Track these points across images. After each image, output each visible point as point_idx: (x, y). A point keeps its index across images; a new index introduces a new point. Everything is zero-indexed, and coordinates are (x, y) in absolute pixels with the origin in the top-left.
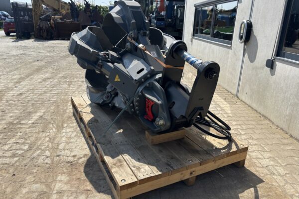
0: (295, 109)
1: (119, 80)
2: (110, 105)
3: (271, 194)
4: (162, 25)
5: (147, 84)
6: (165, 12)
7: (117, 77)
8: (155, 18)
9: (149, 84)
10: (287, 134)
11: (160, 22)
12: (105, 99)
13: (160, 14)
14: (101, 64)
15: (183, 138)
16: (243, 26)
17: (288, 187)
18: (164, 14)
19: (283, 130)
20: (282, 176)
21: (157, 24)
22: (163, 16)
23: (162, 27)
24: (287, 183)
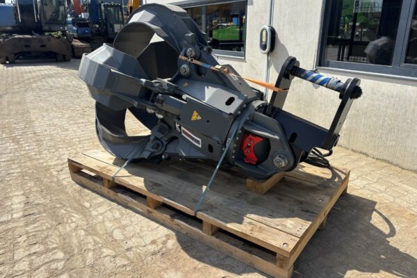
0: (354, 121)
1: (199, 118)
2: (163, 156)
3: (392, 212)
4: (87, 33)
5: (246, 117)
6: (88, 14)
7: (195, 113)
8: (73, 23)
9: (249, 116)
10: (348, 149)
11: (84, 29)
12: (152, 150)
13: (78, 16)
14: (162, 98)
15: (284, 178)
16: (264, 33)
17: (398, 201)
18: (87, 18)
19: (341, 147)
20: (385, 192)
21: (79, 32)
22: (84, 20)
23: (86, 36)
24: (394, 197)
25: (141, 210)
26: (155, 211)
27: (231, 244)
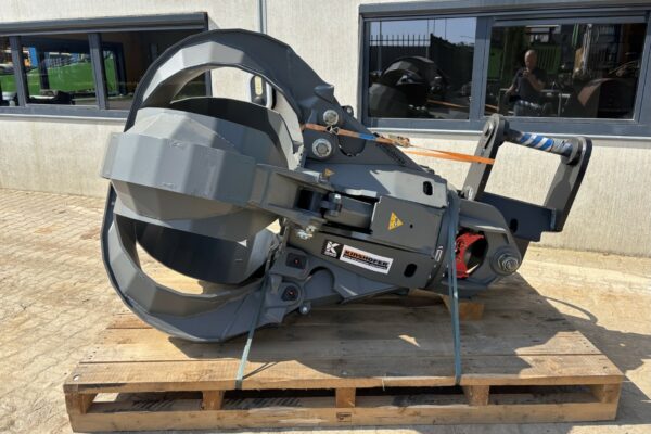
2: (305, 309)
7: (393, 217)
9: (460, 206)
12: (284, 303)
25: (317, 421)
26: (358, 410)
27: (523, 403)
